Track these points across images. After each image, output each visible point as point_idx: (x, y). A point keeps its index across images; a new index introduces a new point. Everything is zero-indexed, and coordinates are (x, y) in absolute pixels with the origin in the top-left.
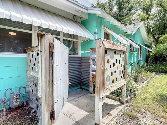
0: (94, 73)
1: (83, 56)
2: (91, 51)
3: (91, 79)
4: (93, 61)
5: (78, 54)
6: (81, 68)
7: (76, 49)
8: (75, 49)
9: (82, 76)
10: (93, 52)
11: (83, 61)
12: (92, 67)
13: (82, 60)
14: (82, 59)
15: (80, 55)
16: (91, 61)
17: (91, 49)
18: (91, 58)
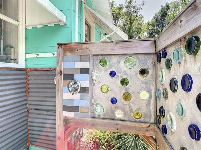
0: (70, 114)
1: (32, 66)
2: (61, 50)
3: (60, 131)
4: (67, 81)
5: (16, 61)
6: (26, 100)
7: (12, 47)
8: (5, 47)
9: (29, 120)
10: (68, 53)
11: (31, 80)
12: (64, 98)
13: (29, 78)
14: (29, 74)
15: (22, 64)
16: (59, 81)
17: (60, 45)
18: (61, 72)
